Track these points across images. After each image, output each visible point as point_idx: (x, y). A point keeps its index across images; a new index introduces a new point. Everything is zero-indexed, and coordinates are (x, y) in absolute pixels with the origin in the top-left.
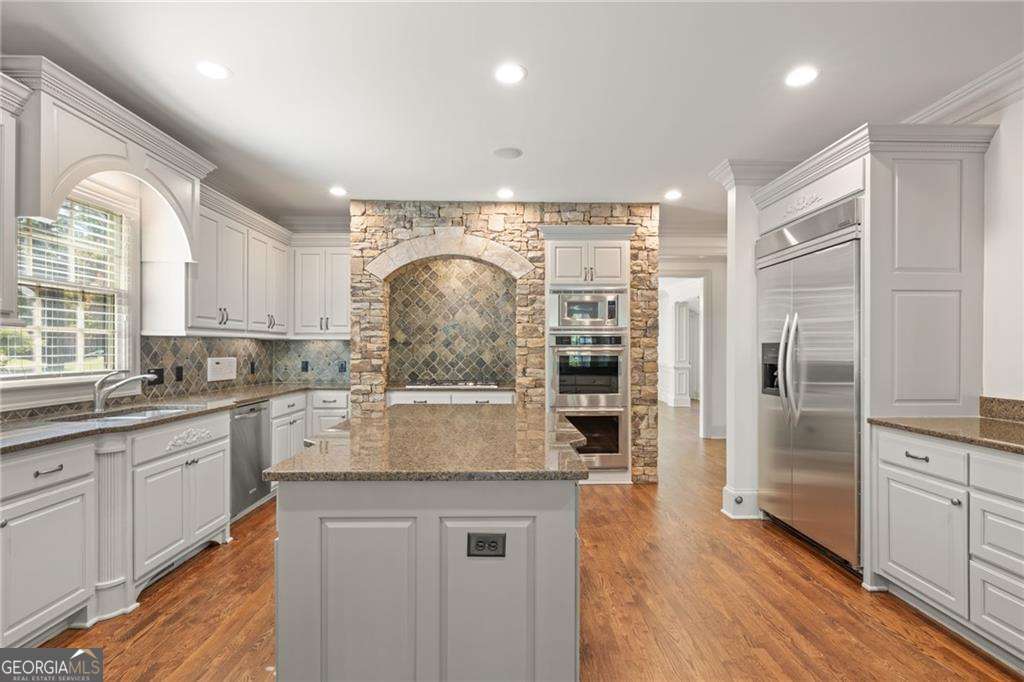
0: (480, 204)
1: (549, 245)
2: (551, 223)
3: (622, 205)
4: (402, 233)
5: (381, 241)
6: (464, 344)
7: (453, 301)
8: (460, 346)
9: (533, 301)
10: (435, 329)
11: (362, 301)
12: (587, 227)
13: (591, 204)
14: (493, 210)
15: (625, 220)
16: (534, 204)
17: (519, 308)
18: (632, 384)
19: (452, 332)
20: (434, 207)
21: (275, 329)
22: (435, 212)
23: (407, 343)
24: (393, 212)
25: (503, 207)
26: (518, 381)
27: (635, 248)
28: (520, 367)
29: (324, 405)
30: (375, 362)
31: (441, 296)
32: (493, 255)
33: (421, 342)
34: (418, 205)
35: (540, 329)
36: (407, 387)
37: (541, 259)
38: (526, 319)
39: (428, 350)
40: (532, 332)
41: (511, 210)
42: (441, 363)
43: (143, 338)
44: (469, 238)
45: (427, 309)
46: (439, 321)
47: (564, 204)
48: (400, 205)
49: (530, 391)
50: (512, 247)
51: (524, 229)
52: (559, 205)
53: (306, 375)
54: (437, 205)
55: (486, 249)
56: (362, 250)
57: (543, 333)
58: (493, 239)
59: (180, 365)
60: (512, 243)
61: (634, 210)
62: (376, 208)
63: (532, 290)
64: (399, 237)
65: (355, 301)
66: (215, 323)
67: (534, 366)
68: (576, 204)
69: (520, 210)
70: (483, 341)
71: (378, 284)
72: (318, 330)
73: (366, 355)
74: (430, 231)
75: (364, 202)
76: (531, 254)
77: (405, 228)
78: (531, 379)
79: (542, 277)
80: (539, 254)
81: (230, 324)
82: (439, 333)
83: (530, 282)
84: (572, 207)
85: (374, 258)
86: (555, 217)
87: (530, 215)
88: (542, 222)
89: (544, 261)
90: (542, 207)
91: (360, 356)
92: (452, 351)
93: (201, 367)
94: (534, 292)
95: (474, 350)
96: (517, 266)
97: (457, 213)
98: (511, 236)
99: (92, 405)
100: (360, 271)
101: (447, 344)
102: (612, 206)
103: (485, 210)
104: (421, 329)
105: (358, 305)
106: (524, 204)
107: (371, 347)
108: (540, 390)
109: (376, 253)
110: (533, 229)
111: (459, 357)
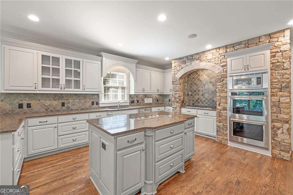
0: (204, 52)
1: (229, 60)
2: (230, 51)
3: (265, 35)
4: (183, 66)
5: (178, 68)
6: (208, 95)
7: (204, 82)
8: (206, 95)
9: (223, 80)
10: (199, 91)
11: (174, 85)
12: (247, 49)
13: (248, 40)
14: (208, 53)
15: (268, 41)
16: (223, 47)
17: (217, 83)
18: (271, 113)
19: (204, 91)
20: (191, 56)
21: (159, 92)
22: (191, 58)
23: (191, 95)
24: (181, 60)
25: (212, 51)
26: (217, 108)
27: (273, 52)
28: (218, 103)
29: (168, 110)
30: (177, 100)
31: (201, 81)
32: (208, 67)
33: (195, 95)
34: (187, 57)
35: (226, 90)
36: (186, 107)
37: (226, 65)
38: (220, 87)
39: (197, 97)
40: (222, 91)
41: (214, 51)
42: (201, 101)
43: (130, 95)
44: (201, 63)
45: (197, 85)
46: (200, 89)
47: (235, 43)
48: (183, 58)
49: (222, 111)
50: (215, 63)
51: (219, 56)
52: (233, 44)
53: (170, 103)
54: (192, 56)
55: (206, 65)
56: (174, 72)
57: (227, 91)
58: (209, 62)
59: (138, 100)
60: (215, 62)
61: (271, 36)
62: (177, 61)
63: (222, 76)
64: (183, 67)
65: (173, 85)
66: (142, 92)
67: (223, 103)
68: (241, 42)
69: (218, 50)
70: (214, 94)
71: (178, 80)
72: (169, 92)
73: (175, 98)
74: (190, 63)
75: (175, 59)
76: (222, 64)
77: (184, 64)
78: (222, 107)
79: (226, 72)
80: (225, 64)
81: (145, 92)
82: (200, 92)
83: (221, 74)
84: (240, 43)
85: (177, 73)
86: (232, 49)
87: (221, 51)
88: (226, 52)
89: (227, 66)
90: (226, 47)
91: (174, 98)
92: (204, 97)
93: (143, 100)
94: (223, 77)
95: (211, 97)
96: (217, 69)
97: (197, 56)
98: (215, 60)
99: (117, 106)
100: (174, 77)
101: (203, 95)
102: (260, 38)
103: (206, 53)
104: (195, 91)
105: (174, 86)
106: (219, 48)
107: (177, 96)
108: (226, 111)
109: (177, 72)
110: (223, 56)
111: (206, 99)
